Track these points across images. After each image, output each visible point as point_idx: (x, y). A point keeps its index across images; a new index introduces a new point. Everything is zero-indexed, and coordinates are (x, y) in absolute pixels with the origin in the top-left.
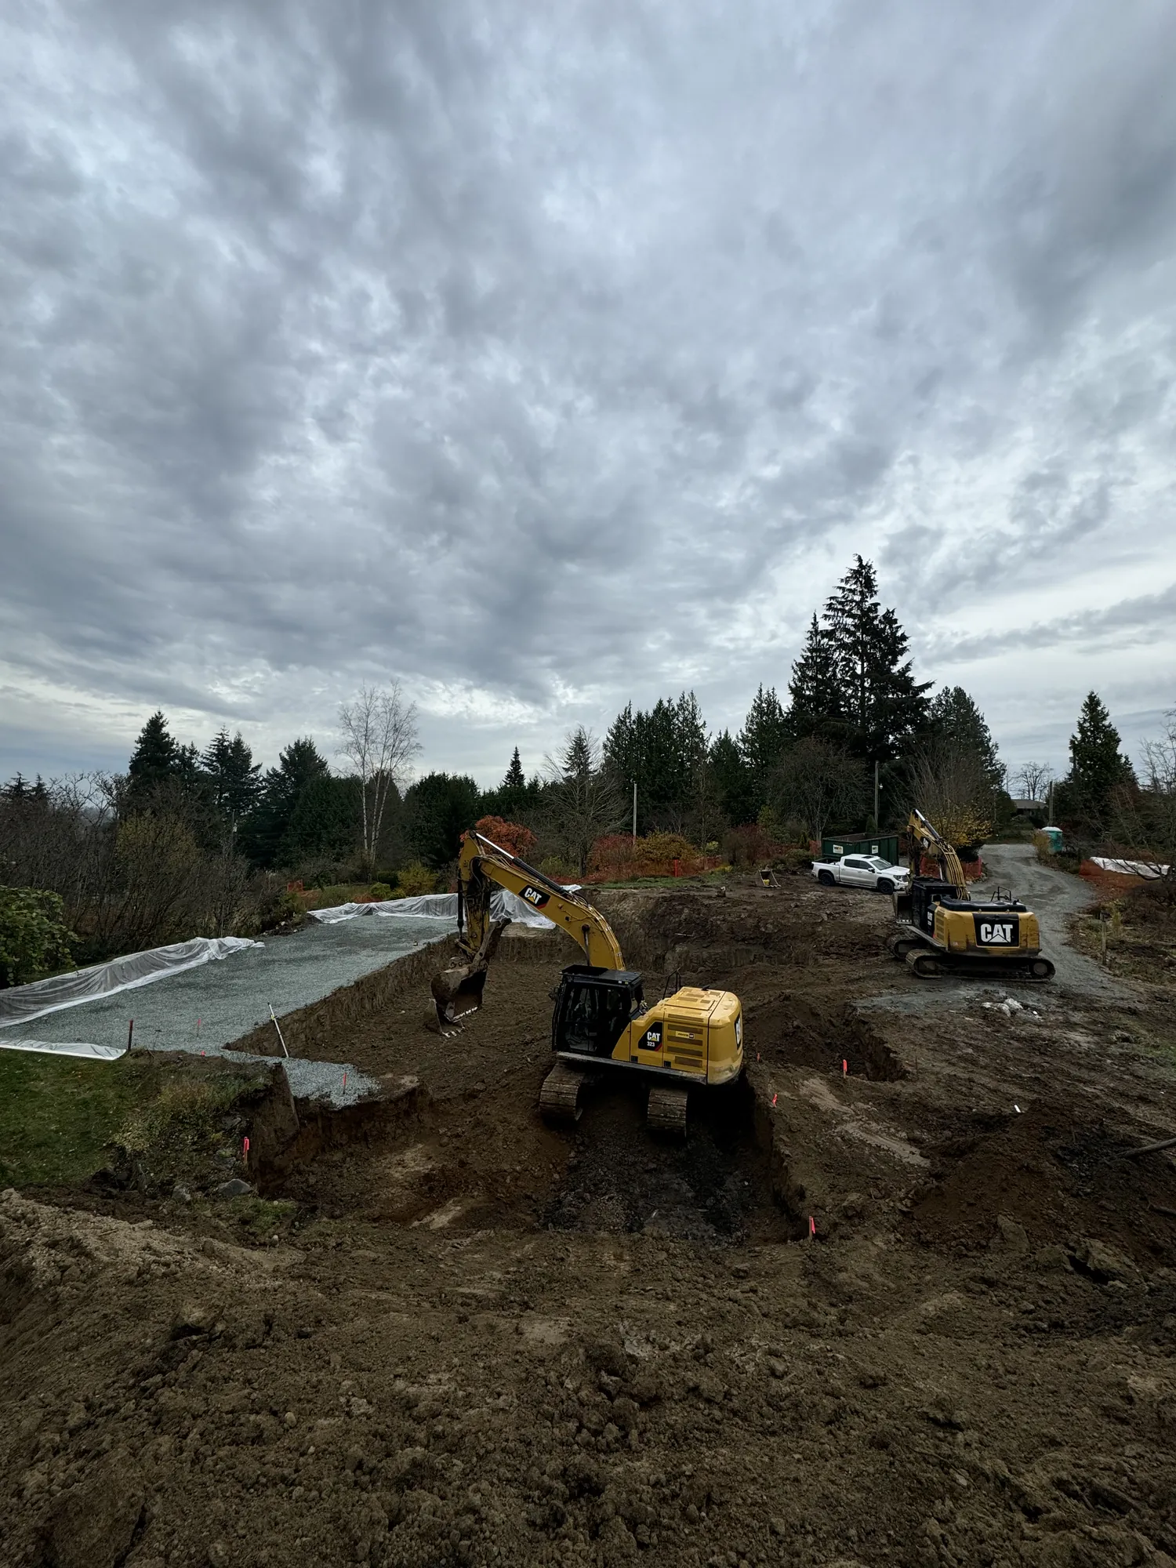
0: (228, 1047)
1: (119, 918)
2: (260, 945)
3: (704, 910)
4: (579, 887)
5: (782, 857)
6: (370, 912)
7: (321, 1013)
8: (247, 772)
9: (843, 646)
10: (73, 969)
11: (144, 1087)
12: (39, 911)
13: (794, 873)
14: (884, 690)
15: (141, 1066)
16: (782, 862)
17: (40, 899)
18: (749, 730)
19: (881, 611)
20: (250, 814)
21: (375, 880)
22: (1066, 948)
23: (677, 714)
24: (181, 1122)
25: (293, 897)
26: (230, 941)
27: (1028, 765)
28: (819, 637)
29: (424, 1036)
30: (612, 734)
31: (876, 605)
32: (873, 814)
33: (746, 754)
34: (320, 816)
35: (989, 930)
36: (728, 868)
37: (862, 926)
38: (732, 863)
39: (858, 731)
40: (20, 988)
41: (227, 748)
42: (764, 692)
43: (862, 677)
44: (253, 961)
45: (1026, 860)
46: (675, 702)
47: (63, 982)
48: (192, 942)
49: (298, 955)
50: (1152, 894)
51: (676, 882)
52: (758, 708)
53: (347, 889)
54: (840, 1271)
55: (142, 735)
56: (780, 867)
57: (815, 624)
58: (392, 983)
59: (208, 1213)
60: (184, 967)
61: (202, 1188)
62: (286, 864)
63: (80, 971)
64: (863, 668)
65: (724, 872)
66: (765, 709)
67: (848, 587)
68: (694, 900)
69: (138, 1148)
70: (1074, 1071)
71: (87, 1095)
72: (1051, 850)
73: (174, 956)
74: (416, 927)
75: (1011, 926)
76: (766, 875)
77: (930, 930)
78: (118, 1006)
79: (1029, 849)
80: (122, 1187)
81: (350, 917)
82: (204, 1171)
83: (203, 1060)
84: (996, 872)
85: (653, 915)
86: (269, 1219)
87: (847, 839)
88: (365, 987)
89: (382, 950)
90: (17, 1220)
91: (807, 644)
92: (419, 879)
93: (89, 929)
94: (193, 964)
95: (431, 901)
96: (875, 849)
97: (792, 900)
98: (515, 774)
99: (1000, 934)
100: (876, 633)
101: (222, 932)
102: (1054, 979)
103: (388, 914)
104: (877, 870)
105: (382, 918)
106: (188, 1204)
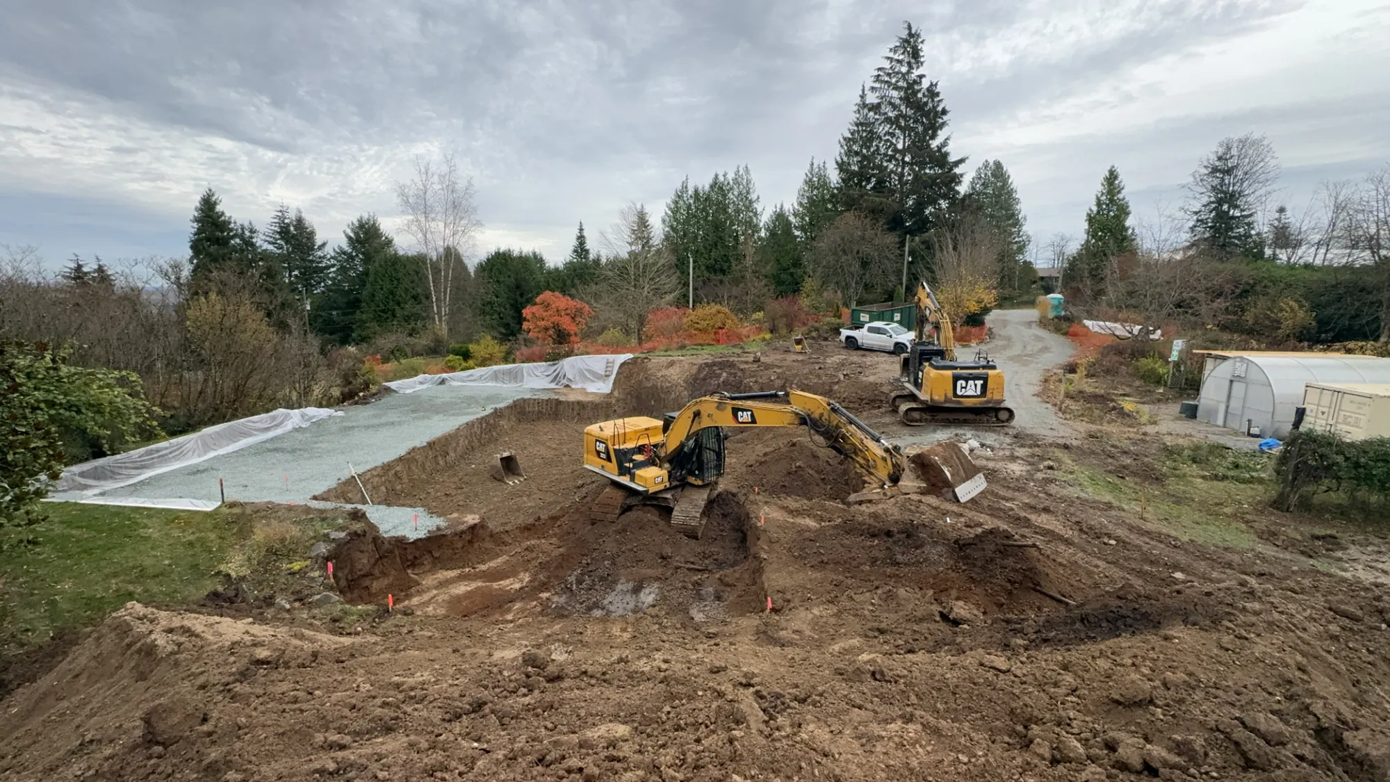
0: (315, 498)
1: (200, 393)
2: (340, 413)
3: (739, 374)
4: (630, 356)
5: (817, 325)
6: (443, 382)
7: (398, 468)
8: (313, 249)
9: (888, 120)
10: (164, 439)
11: (240, 530)
12: (119, 389)
13: (826, 339)
14: (922, 165)
15: (235, 514)
16: (817, 330)
17: (118, 379)
18: (801, 204)
19: (925, 84)
20: (323, 292)
21: (448, 352)
22: (1035, 398)
23: (732, 189)
24: (275, 554)
25: (371, 371)
26: (312, 411)
27: (1056, 235)
28: (866, 111)
29: (490, 485)
30: (670, 209)
31: (921, 77)
32: (902, 284)
33: (796, 228)
34: (392, 293)
35: (964, 385)
36: (768, 336)
37: (871, 383)
38: (772, 332)
39: (896, 206)
40: (118, 457)
41: (288, 225)
42: (815, 166)
43: (903, 152)
44: (334, 428)
45: (1029, 324)
46: (731, 176)
47: (158, 451)
48: (274, 413)
49: (376, 421)
50: (1120, 352)
51: (721, 349)
52: (809, 182)
53: (423, 361)
54: (782, 629)
55: (196, 214)
56: (814, 334)
57: (862, 97)
58: (463, 442)
59: (305, 616)
60: (271, 434)
61: (300, 600)
62: (364, 339)
63: (172, 441)
64: (904, 143)
65: (764, 340)
66: (816, 183)
67: (896, 57)
68: (732, 365)
69: (241, 574)
70: (1002, 492)
71: (192, 538)
72: (1051, 315)
73: (259, 425)
74: (485, 395)
75: (982, 382)
76: (799, 342)
77: (918, 385)
78: (212, 469)
79: (1032, 314)
80: (232, 602)
81: (424, 387)
82: (299, 588)
83: (290, 508)
84: (1000, 335)
85: (696, 379)
86: (355, 617)
87: (875, 308)
88: (438, 447)
89: (453, 415)
90: (140, 619)
91: (854, 117)
92: (490, 350)
93: (176, 404)
94: (279, 431)
95: (499, 371)
96: (897, 317)
97: (819, 363)
98: (581, 250)
99: (973, 388)
100: (919, 107)
101: (304, 403)
102: (1014, 423)
103: (460, 384)
104: (894, 335)
105: (454, 387)
106: (288, 611)
